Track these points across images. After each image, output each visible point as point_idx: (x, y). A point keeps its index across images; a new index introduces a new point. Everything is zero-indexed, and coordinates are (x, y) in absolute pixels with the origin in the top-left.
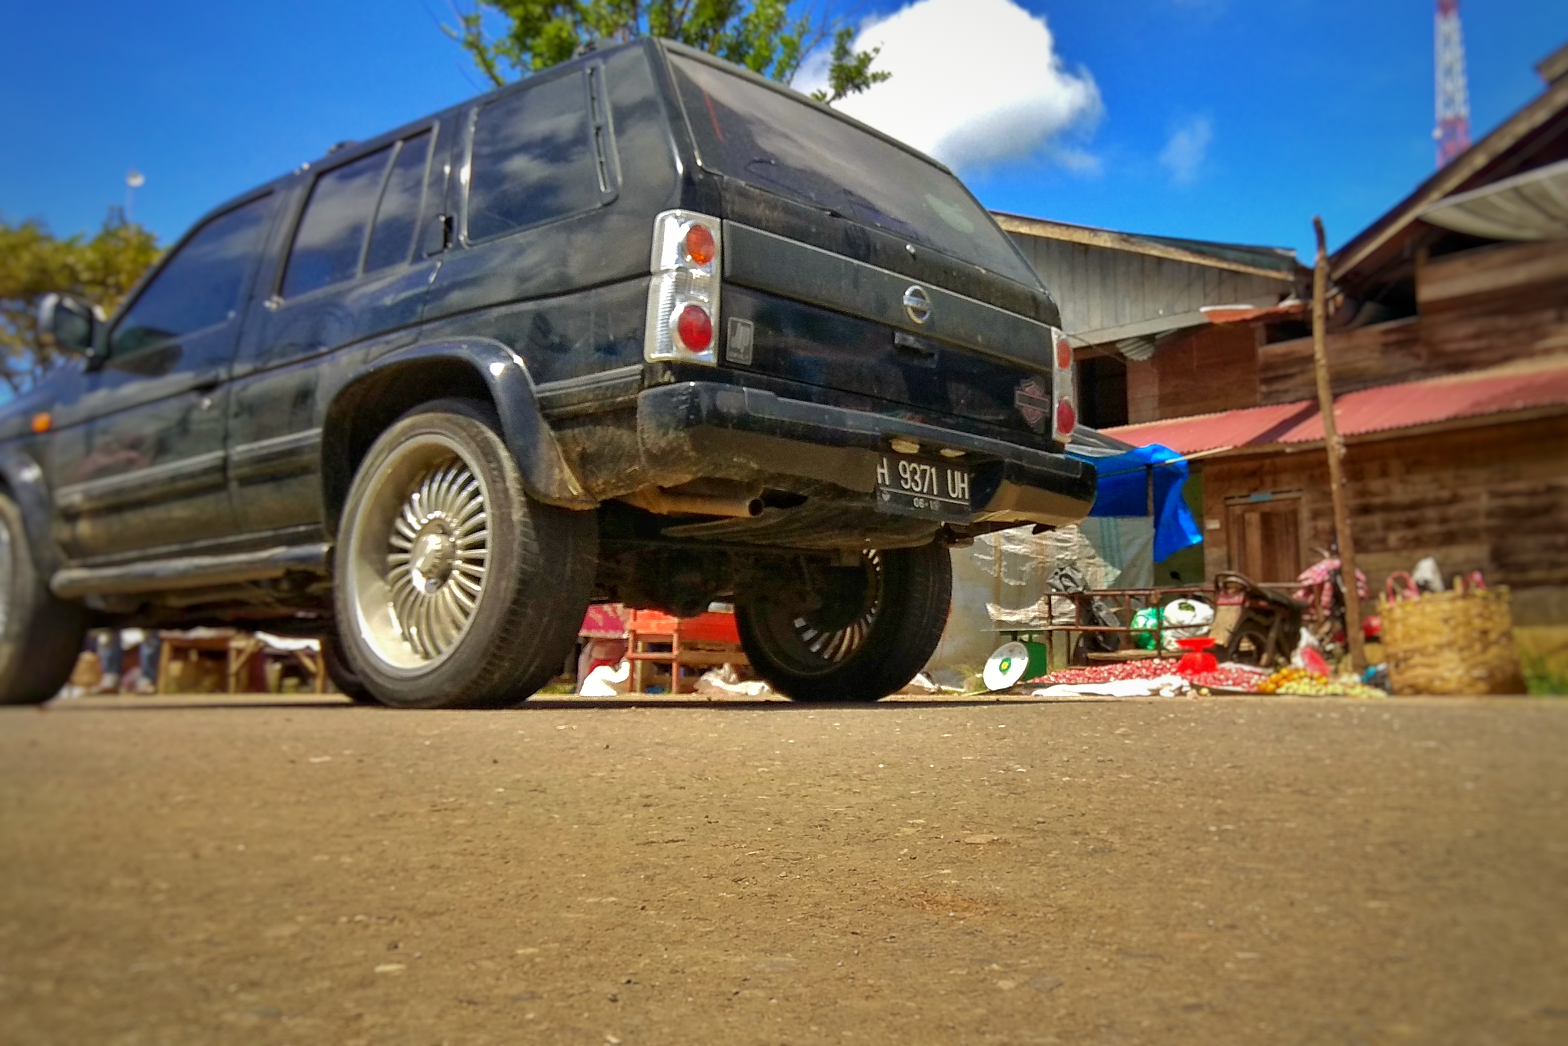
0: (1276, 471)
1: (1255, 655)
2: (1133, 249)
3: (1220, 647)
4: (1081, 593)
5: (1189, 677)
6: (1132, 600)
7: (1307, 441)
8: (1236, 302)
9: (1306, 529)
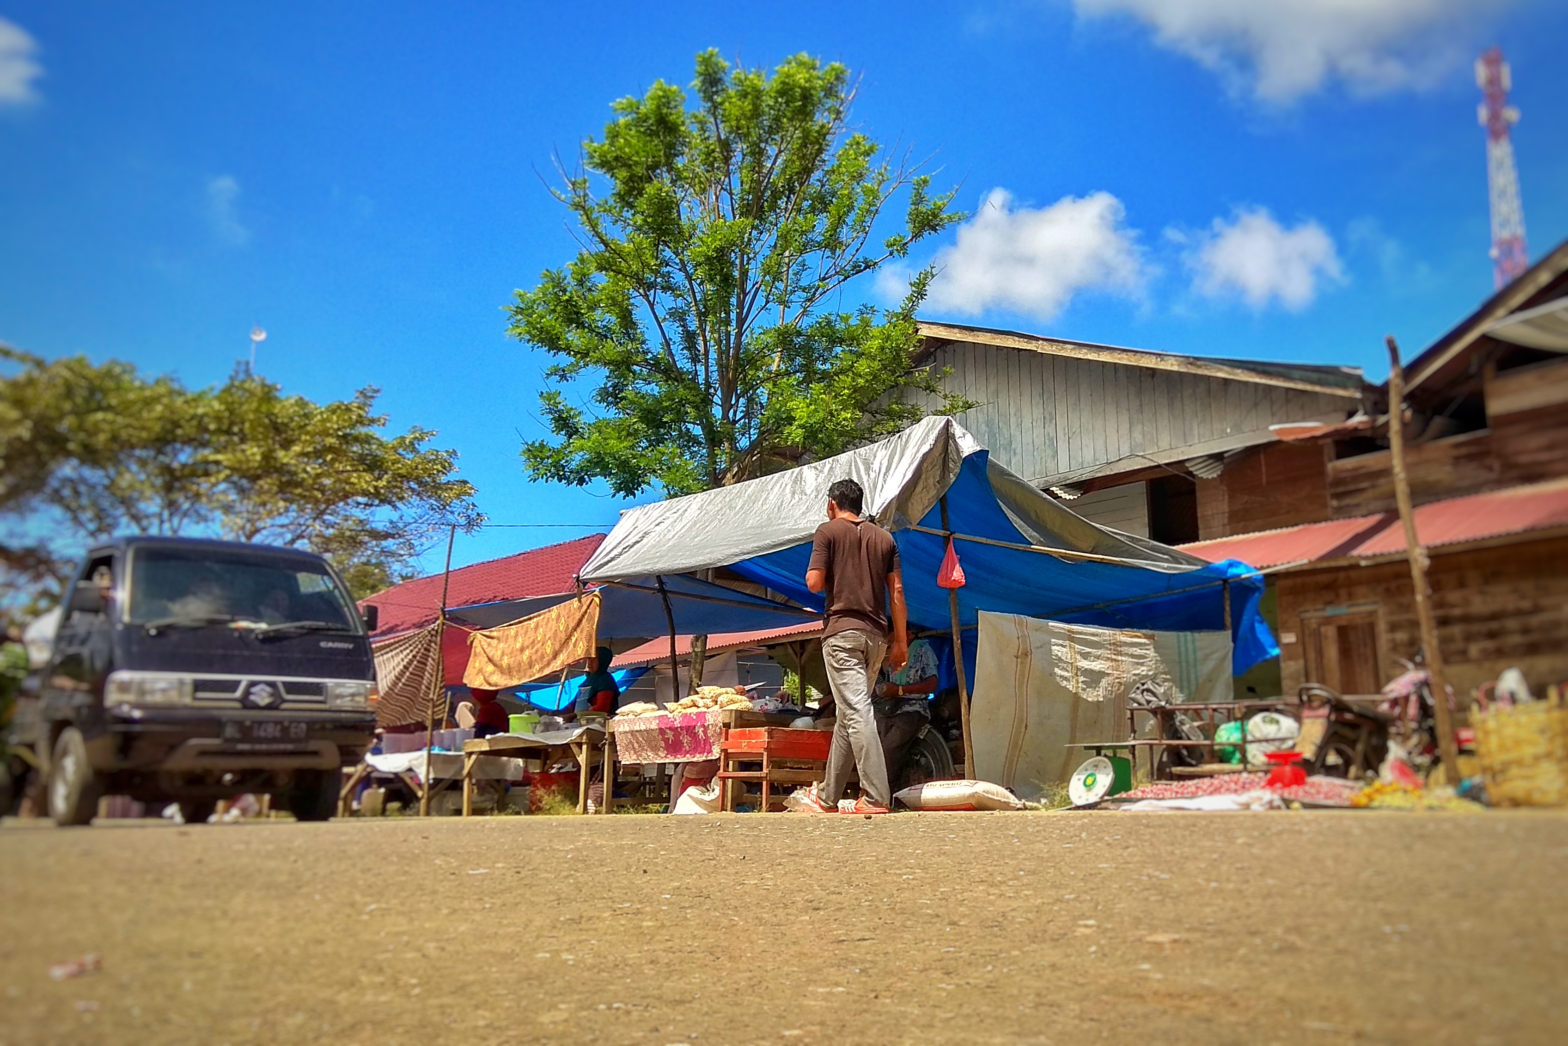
0: (1351, 584)
1: (1342, 769)
2: (1200, 372)
3: (1307, 761)
4: (1163, 707)
5: (1279, 791)
6: (1216, 714)
7: (1382, 555)
8: (1304, 420)
9: (1384, 639)
